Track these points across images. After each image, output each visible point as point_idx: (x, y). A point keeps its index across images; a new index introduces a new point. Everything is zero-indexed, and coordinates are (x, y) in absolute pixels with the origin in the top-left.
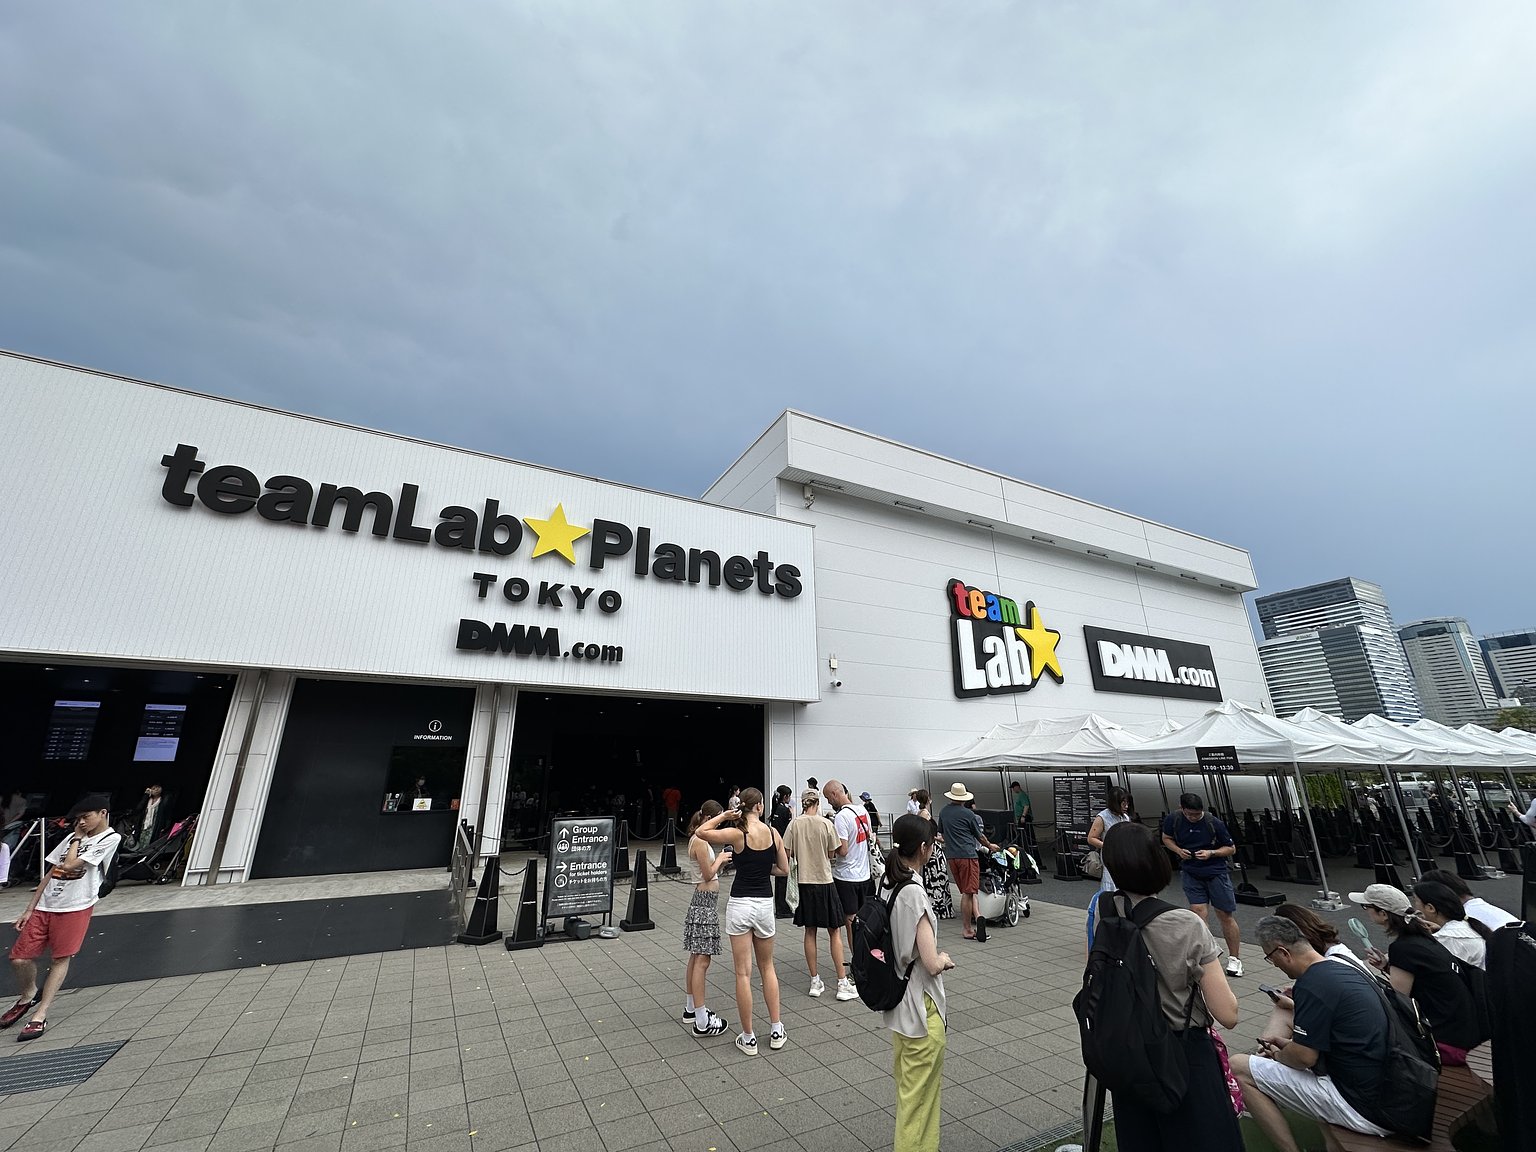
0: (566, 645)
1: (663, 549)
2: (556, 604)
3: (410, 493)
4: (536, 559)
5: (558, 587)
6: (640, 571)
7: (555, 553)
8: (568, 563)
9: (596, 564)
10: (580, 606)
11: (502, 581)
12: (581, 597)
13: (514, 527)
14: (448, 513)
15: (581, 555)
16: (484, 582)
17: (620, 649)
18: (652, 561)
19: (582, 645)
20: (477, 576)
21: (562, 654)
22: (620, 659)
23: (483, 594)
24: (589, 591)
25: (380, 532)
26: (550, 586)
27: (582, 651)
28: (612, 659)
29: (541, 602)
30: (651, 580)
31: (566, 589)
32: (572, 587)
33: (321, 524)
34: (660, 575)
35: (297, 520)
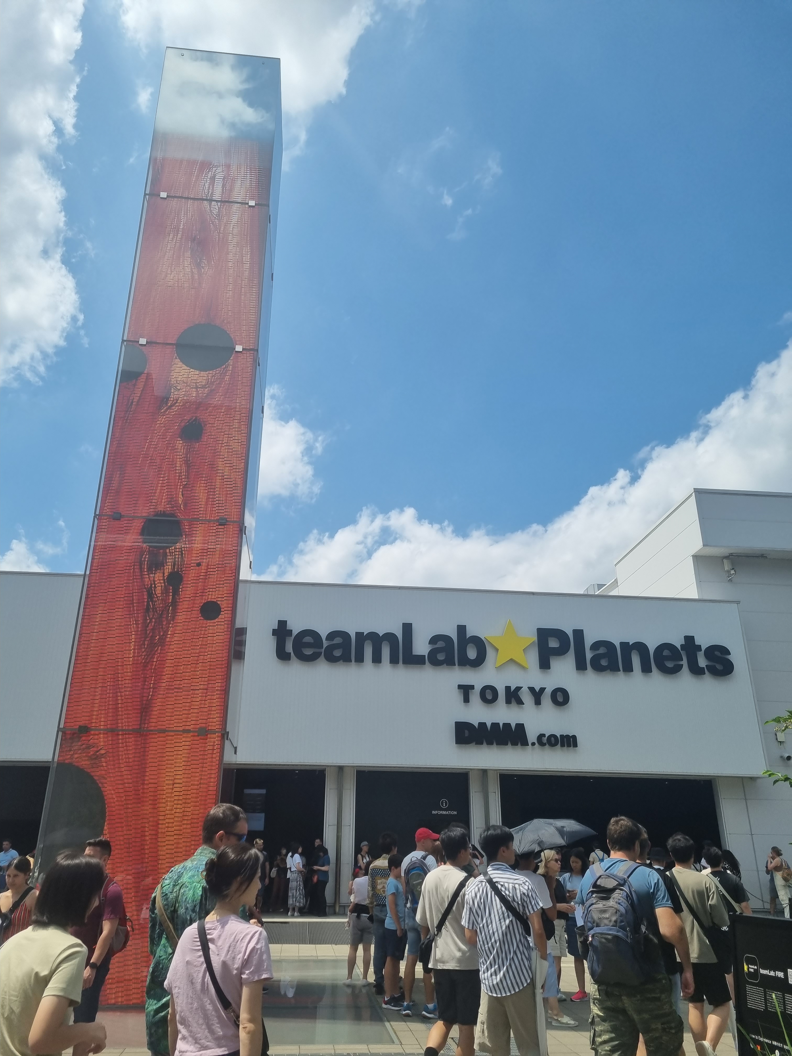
0: (532, 736)
1: (596, 645)
2: (520, 702)
3: (407, 628)
4: (500, 668)
5: (519, 689)
6: (581, 666)
7: (512, 661)
8: (523, 668)
9: (545, 665)
10: (538, 702)
11: (478, 688)
12: (537, 695)
13: (479, 644)
14: (434, 640)
15: (533, 659)
16: (466, 690)
17: (574, 737)
18: (589, 655)
19: (544, 735)
20: (460, 687)
21: (530, 744)
22: (575, 745)
23: (466, 700)
24: (542, 690)
25: (394, 660)
26: (512, 689)
27: (545, 740)
28: (569, 746)
29: (508, 702)
30: (590, 673)
31: (525, 689)
32: (529, 688)
33: (360, 659)
34: (598, 668)
35: (346, 658)
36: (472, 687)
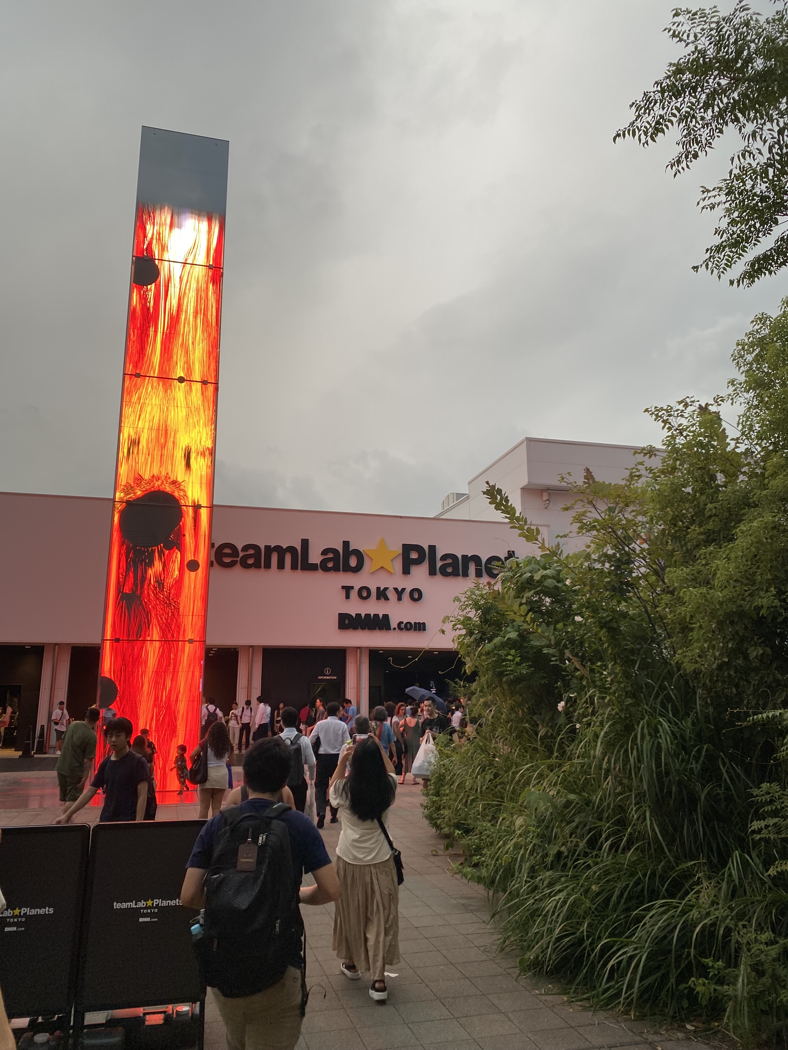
0: (394, 623)
1: (444, 557)
2: (386, 599)
3: (305, 543)
4: (373, 573)
5: (386, 589)
6: (432, 572)
7: (382, 568)
8: (391, 573)
9: (406, 571)
10: (400, 599)
11: (357, 588)
12: (399, 593)
13: (359, 555)
14: (325, 552)
15: (397, 567)
16: (347, 590)
18: (439, 564)
19: (402, 622)
20: (343, 587)
23: (348, 597)
24: (403, 590)
25: (294, 567)
26: (382, 589)
29: (378, 598)
30: (439, 578)
31: (391, 589)
33: (268, 566)
34: (444, 573)
35: (257, 565)
36: (352, 588)
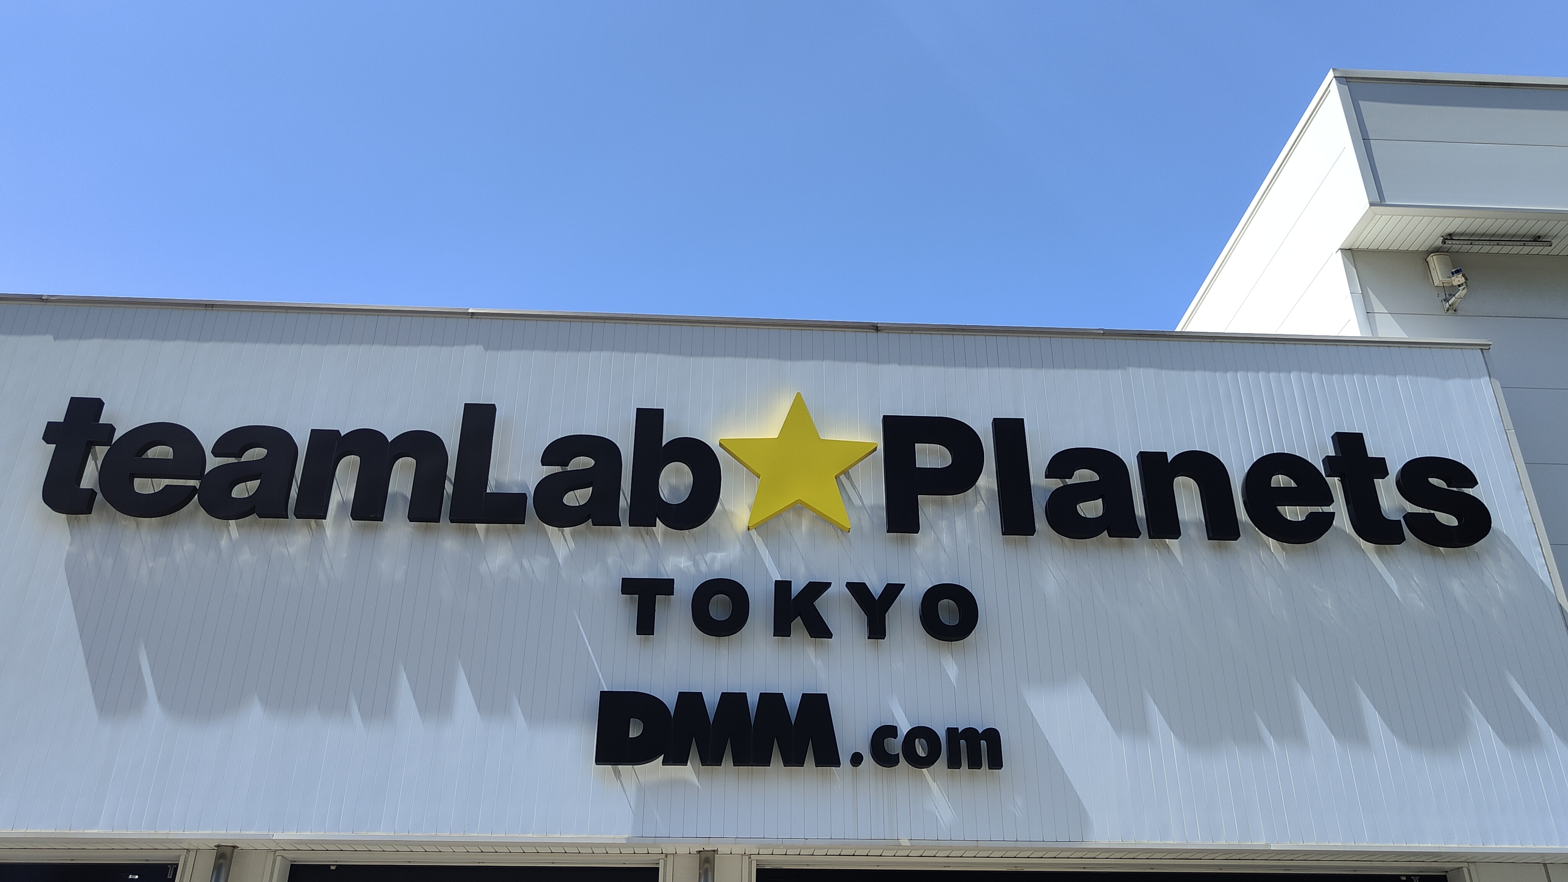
0: (852, 734)
1: (1064, 462)
2: (816, 632)
3: (479, 420)
4: (760, 527)
5: (817, 588)
6: (1015, 522)
7: (800, 508)
8: (833, 529)
9: (902, 519)
11: (685, 590)
13: (701, 460)
14: (559, 450)
15: (865, 502)
16: (645, 596)
17: (992, 736)
19: (892, 729)
20: (629, 586)
21: (845, 758)
22: (996, 762)
23: (646, 625)
24: (893, 591)
25: (422, 512)
26: (796, 589)
27: (895, 746)
28: (975, 764)
29: (781, 629)
30: (1045, 543)
31: (838, 589)
32: (849, 585)
33: (315, 507)
34: (1069, 525)
36: (666, 586)
